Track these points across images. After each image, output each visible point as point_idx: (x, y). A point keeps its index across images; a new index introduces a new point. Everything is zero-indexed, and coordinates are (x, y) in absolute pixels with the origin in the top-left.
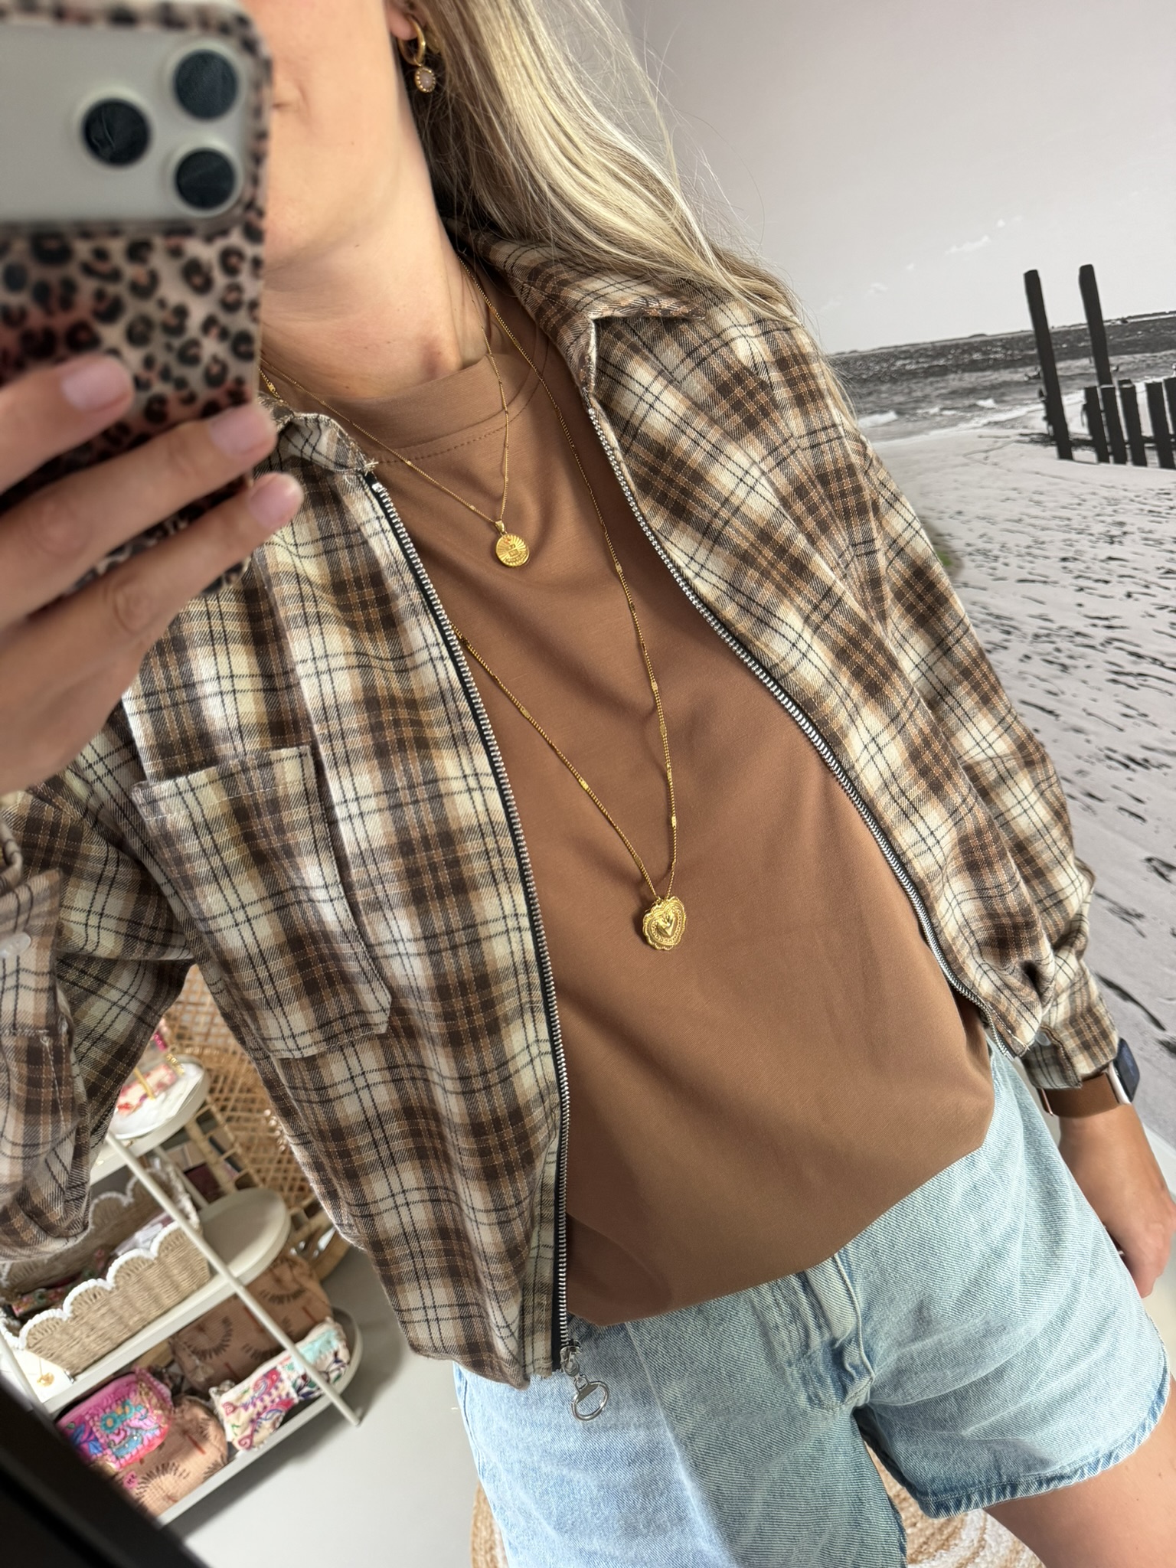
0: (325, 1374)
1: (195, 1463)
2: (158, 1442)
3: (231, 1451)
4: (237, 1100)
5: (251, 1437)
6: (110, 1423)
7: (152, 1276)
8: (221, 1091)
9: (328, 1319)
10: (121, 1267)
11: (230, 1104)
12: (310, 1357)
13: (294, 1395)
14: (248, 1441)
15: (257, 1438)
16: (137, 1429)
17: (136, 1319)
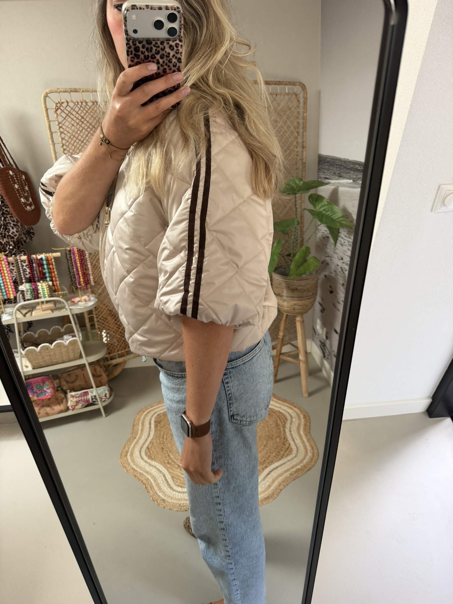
0: (101, 398)
1: (57, 408)
2: (49, 397)
3: (67, 409)
4: (102, 317)
5: (75, 406)
6: (38, 387)
7: (64, 350)
8: (99, 312)
9: (107, 385)
10: (57, 343)
11: (100, 317)
12: (99, 392)
13: (91, 400)
14: (74, 407)
15: (76, 407)
16: (45, 391)
17: (55, 360)
